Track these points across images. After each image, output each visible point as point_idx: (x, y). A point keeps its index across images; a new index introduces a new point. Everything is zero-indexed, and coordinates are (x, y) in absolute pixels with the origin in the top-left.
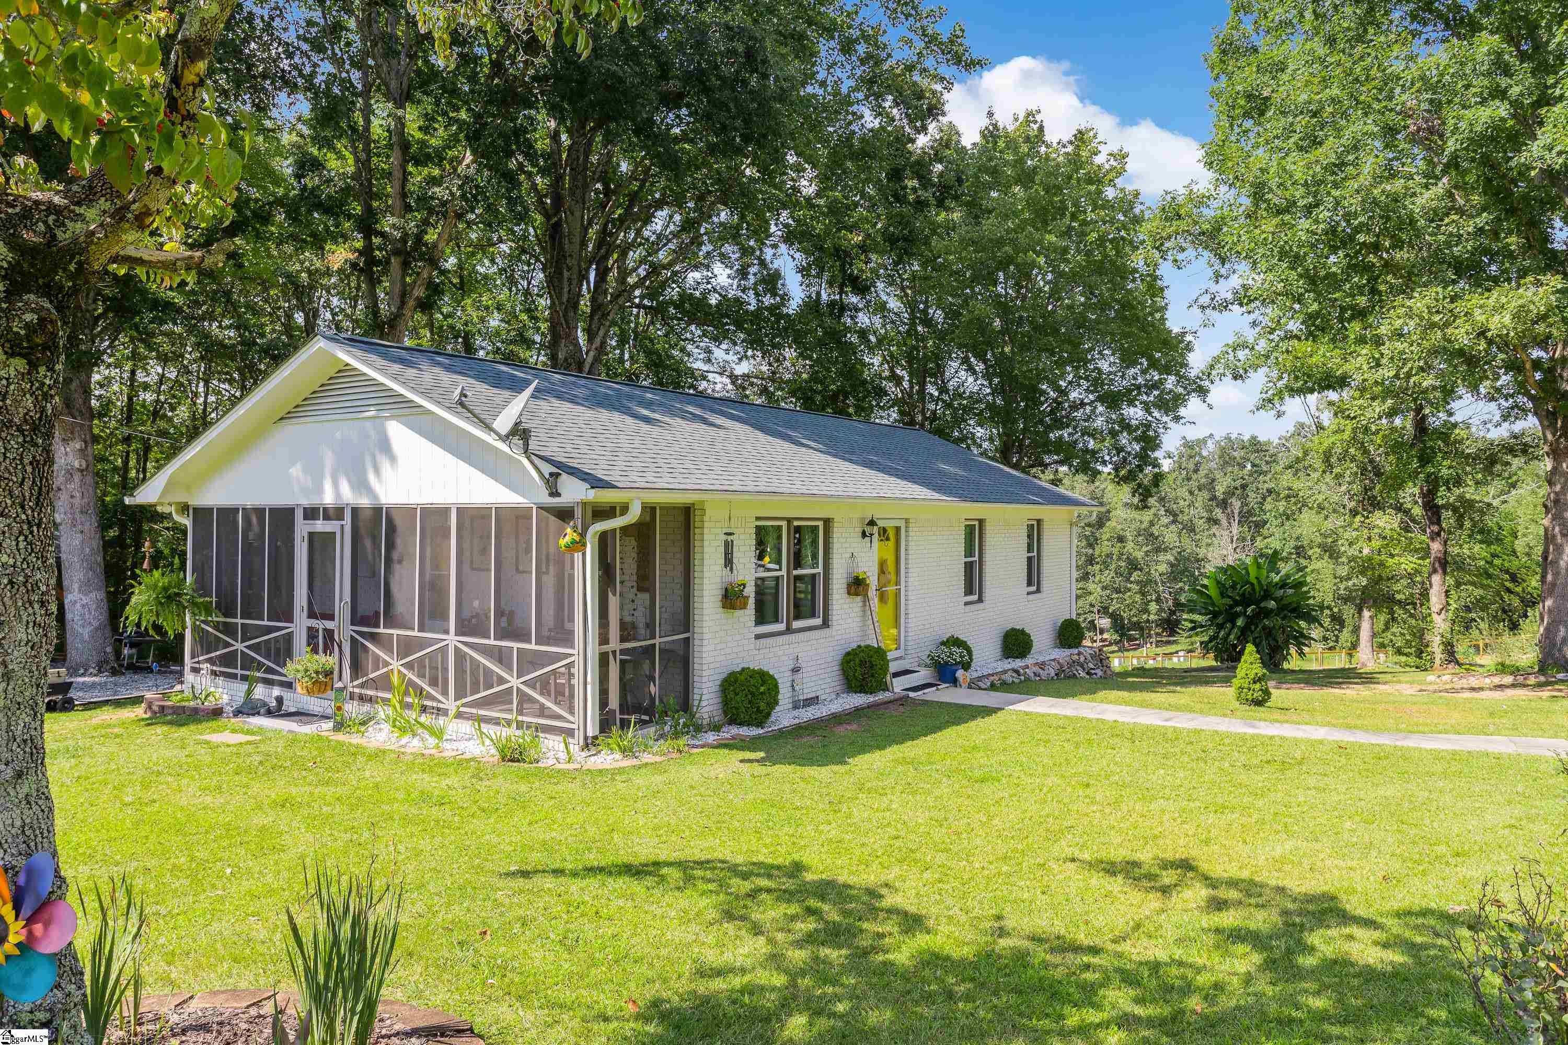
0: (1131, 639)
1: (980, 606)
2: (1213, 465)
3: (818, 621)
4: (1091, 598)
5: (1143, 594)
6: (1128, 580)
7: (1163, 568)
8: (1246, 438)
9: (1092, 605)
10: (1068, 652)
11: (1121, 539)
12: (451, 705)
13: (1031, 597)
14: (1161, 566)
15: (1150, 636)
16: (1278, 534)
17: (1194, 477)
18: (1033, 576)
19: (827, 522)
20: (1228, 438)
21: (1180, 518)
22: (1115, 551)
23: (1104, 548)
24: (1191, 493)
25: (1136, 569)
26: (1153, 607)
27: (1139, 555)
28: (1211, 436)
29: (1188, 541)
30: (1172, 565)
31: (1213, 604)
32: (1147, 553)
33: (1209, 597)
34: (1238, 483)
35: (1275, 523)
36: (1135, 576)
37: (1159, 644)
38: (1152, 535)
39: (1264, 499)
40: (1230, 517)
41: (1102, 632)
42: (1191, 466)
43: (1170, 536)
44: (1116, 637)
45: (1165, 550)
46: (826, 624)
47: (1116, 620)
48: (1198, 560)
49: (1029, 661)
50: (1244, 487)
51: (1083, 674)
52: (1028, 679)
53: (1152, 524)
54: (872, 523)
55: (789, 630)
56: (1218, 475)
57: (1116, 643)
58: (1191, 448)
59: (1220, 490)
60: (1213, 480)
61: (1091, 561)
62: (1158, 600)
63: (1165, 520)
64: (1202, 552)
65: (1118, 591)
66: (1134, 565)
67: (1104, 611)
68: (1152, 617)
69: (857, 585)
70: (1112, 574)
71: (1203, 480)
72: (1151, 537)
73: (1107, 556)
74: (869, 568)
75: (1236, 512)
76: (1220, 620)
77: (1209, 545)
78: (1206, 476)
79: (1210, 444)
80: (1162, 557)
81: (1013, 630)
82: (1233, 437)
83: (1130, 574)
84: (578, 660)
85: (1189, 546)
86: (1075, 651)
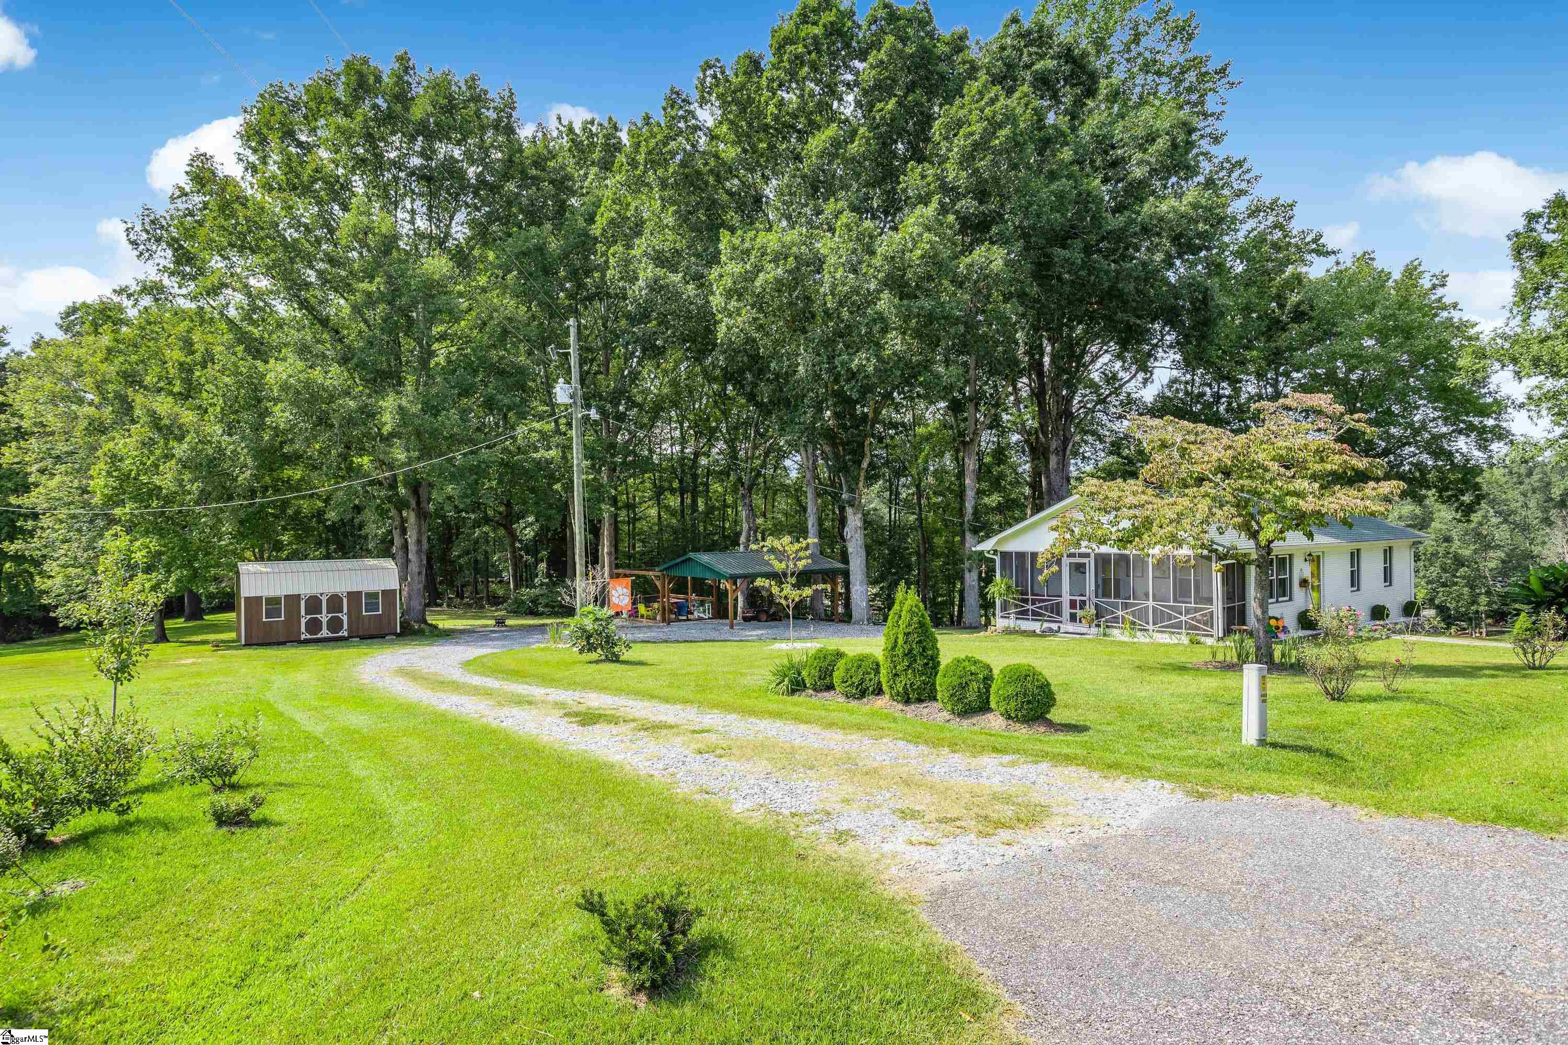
0: (1457, 627)
1: (1359, 592)
2: (1548, 470)
3: (1286, 598)
5: (1472, 588)
6: (1454, 576)
7: (1492, 565)
11: (1448, 539)
12: (1151, 627)
13: (1387, 588)
14: (1492, 562)
15: (1479, 627)
17: (1527, 481)
18: (1388, 576)
19: (1291, 556)
21: (1511, 519)
22: (1441, 550)
24: (1524, 495)
25: (1463, 565)
26: (1483, 599)
27: (1467, 553)
29: (1521, 539)
30: (1503, 562)
32: (1475, 551)
33: (1531, 590)
36: (1462, 571)
37: (1489, 634)
38: (1479, 534)
43: (1502, 534)
45: (1496, 548)
46: (1290, 599)
47: (1442, 609)
48: (1532, 557)
49: (1389, 621)
51: (1421, 630)
54: (1310, 555)
55: (1277, 601)
60: (1549, 484)
62: (1488, 593)
63: (1494, 520)
64: (1536, 550)
65: (1444, 585)
66: (1459, 562)
68: (1482, 609)
69: (1304, 583)
70: (1438, 570)
71: (1537, 484)
72: (1479, 536)
74: (1307, 574)
77: (1544, 543)
78: (1541, 480)
80: (1491, 554)
81: (1377, 605)
83: (1457, 570)
84: (1215, 610)
85: (1522, 544)
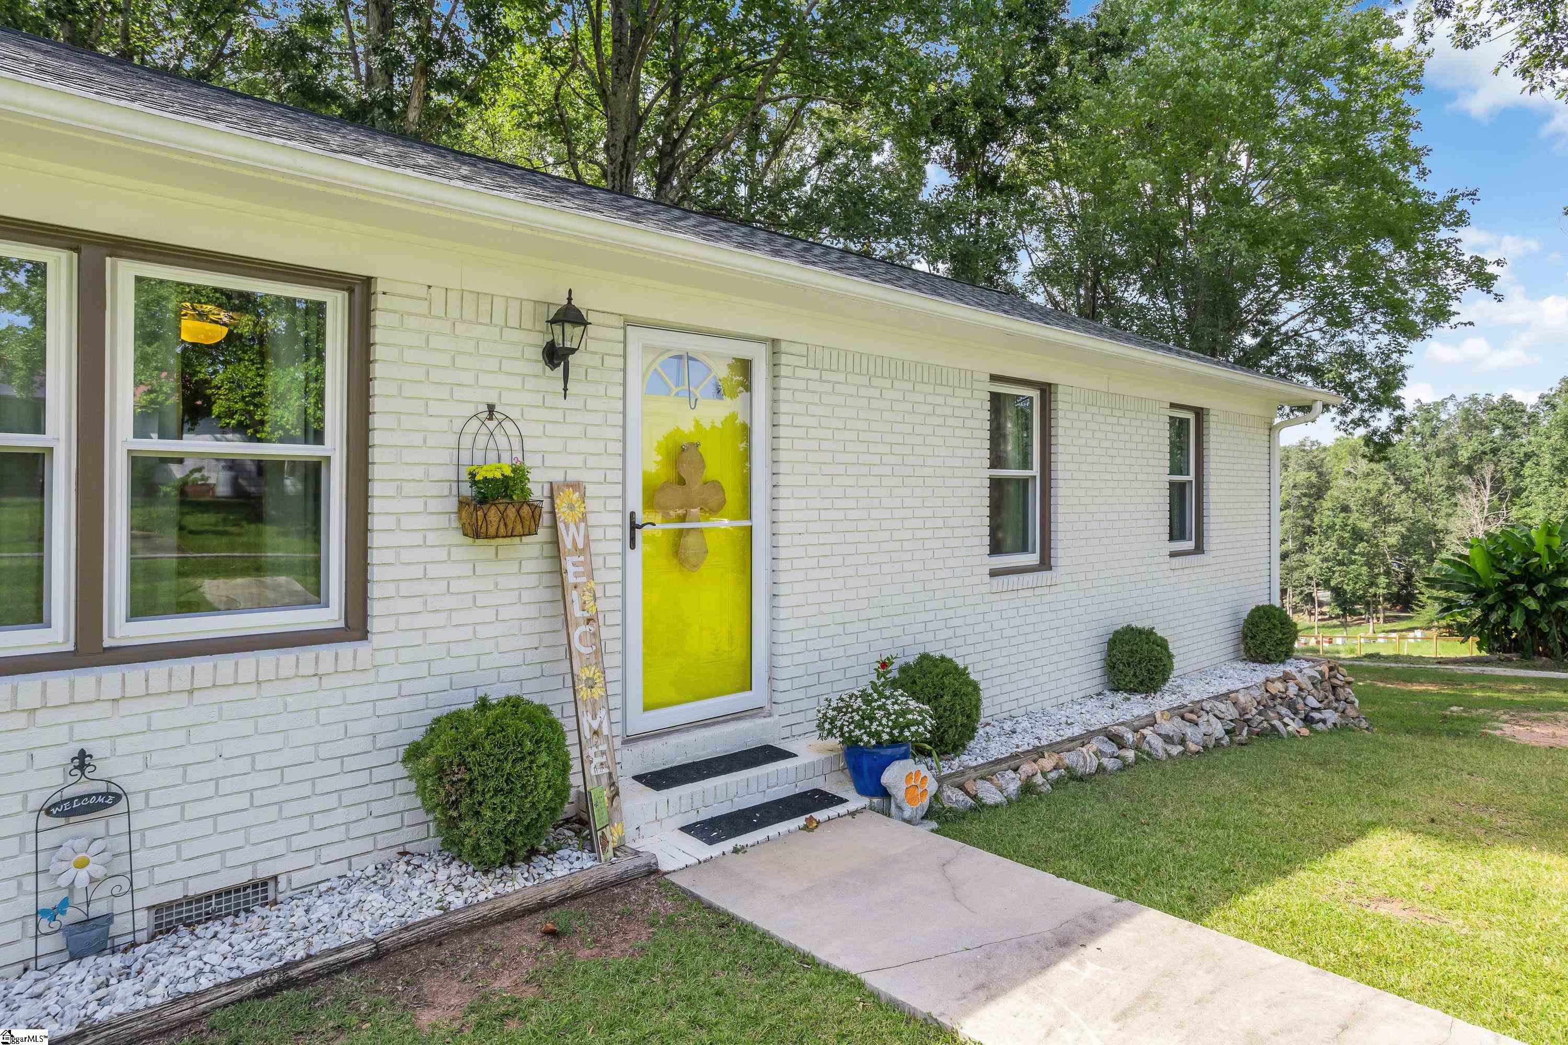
0: (1353, 613)
1: (1043, 577)
2: (1455, 429)
4: (1309, 570)
5: (1371, 566)
6: (1352, 553)
7: (1393, 540)
8: (1496, 399)
9: (1311, 578)
10: (1260, 673)
11: (1345, 509)
13: (1177, 561)
14: (1392, 537)
15: (1376, 611)
16: (1540, 501)
17: (1431, 442)
18: (1186, 523)
20: (1474, 400)
21: (1413, 486)
22: (1338, 521)
23: (1325, 515)
24: (1427, 459)
25: (1362, 540)
26: (1383, 580)
27: (1365, 525)
28: (1452, 397)
29: (1424, 510)
30: (1404, 537)
31: (1478, 578)
32: (1375, 525)
33: (1470, 570)
34: (1488, 447)
35: (1536, 490)
36: (1361, 547)
37: (1387, 620)
38: (1380, 504)
39: (1522, 464)
40: (1480, 483)
41: (1321, 604)
42: (1427, 430)
43: (1401, 506)
44: (1338, 611)
45: (1396, 520)
47: (1338, 592)
48: (1436, 532)
49: (1162, 702)
50: (1494, 451)
51: (1294, 726)
52: (1145, 758)
53: (1380, 492)
56: (1462, 440)
57: (1338, 617)
58: (1428, 411)
59: (1464, 455)
60: (1455, 445)
61: (1309, 531)
62: (1387, 573)
63: (1396, 489)
64: (1440, 524)
65: (1341, 563)
66: (1358, 535)
67: (1326, 584)
68: (1381, 591)
70: (1334, 545)
71: (1444, 445)
72: (1376, 505)
73: (1329, 527)
75: (1488, 477)
76: (1490, 599)
77: (1449, 515)
78: (1447, 441)
79: (1451, 406)
80: (1391, 528)
81: (1129, 630)
82: (1480, 398)
83: (1355, 546)
85: (1424, 514)
86: (1276, 670)
